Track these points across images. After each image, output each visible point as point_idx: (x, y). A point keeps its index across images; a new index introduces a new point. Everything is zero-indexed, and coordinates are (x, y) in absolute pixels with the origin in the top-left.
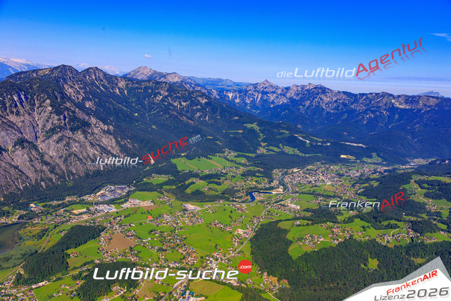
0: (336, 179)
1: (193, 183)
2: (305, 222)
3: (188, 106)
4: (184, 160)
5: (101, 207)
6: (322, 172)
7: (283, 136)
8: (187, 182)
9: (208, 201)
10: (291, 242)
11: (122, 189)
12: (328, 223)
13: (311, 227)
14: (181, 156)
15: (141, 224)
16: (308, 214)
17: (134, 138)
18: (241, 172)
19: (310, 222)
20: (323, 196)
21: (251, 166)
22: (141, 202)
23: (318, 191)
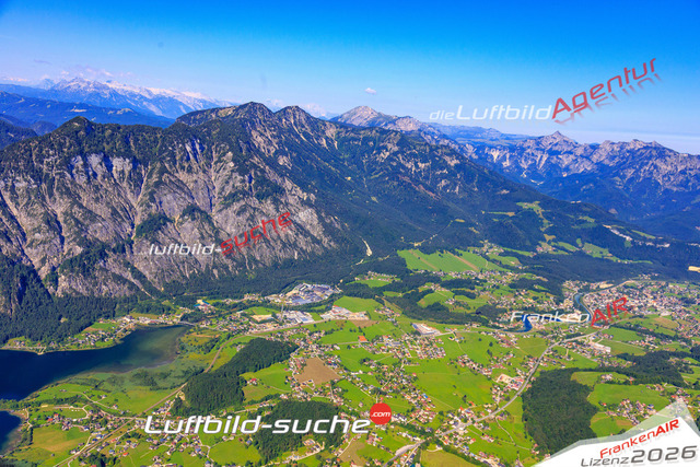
0: (678, 308)
1: (430, 291)
2: (622, 378)
3: (428, 170)
4: (417, 253)
5: (292, 315)
6: (652, 293)
7: (584, 226)
8: (421, 289)
9: (453, 323)
10: (595, 410)
11: (323, 290)
12: (665, 384)
13: (633, 388)
14: (413, 247)
15: (349, 347)
16: (627, 364)
17: (344, 215)
18: (509, 281)
19: (631, 379)
20: (653, 334)
21: (526, 271)
22: (350, 312)
23: (645, 325)
